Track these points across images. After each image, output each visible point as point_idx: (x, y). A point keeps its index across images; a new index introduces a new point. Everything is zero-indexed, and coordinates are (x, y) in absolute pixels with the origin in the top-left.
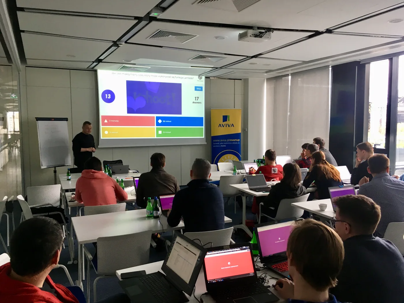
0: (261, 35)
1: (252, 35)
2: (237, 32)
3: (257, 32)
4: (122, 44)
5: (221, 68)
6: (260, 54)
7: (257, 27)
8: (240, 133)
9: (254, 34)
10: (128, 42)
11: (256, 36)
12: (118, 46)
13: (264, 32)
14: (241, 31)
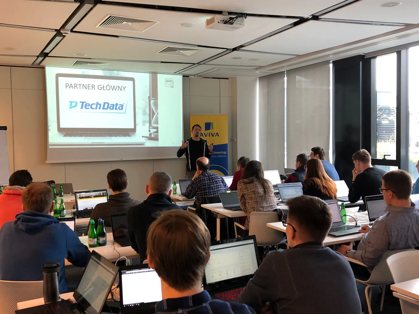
0: (231, 21)
1: (221, 21)
2: (204, 18)
3: (227, 17)
4: (67, 34)
5: (199, 63)
6: (242, 46)
7: (228, 12)
8: (227, 144)
9: (223, 21)
10: (74, 30)
11: (226, 22)
12: (64, 36)
13: (234, 18)
14: (209, 17)
